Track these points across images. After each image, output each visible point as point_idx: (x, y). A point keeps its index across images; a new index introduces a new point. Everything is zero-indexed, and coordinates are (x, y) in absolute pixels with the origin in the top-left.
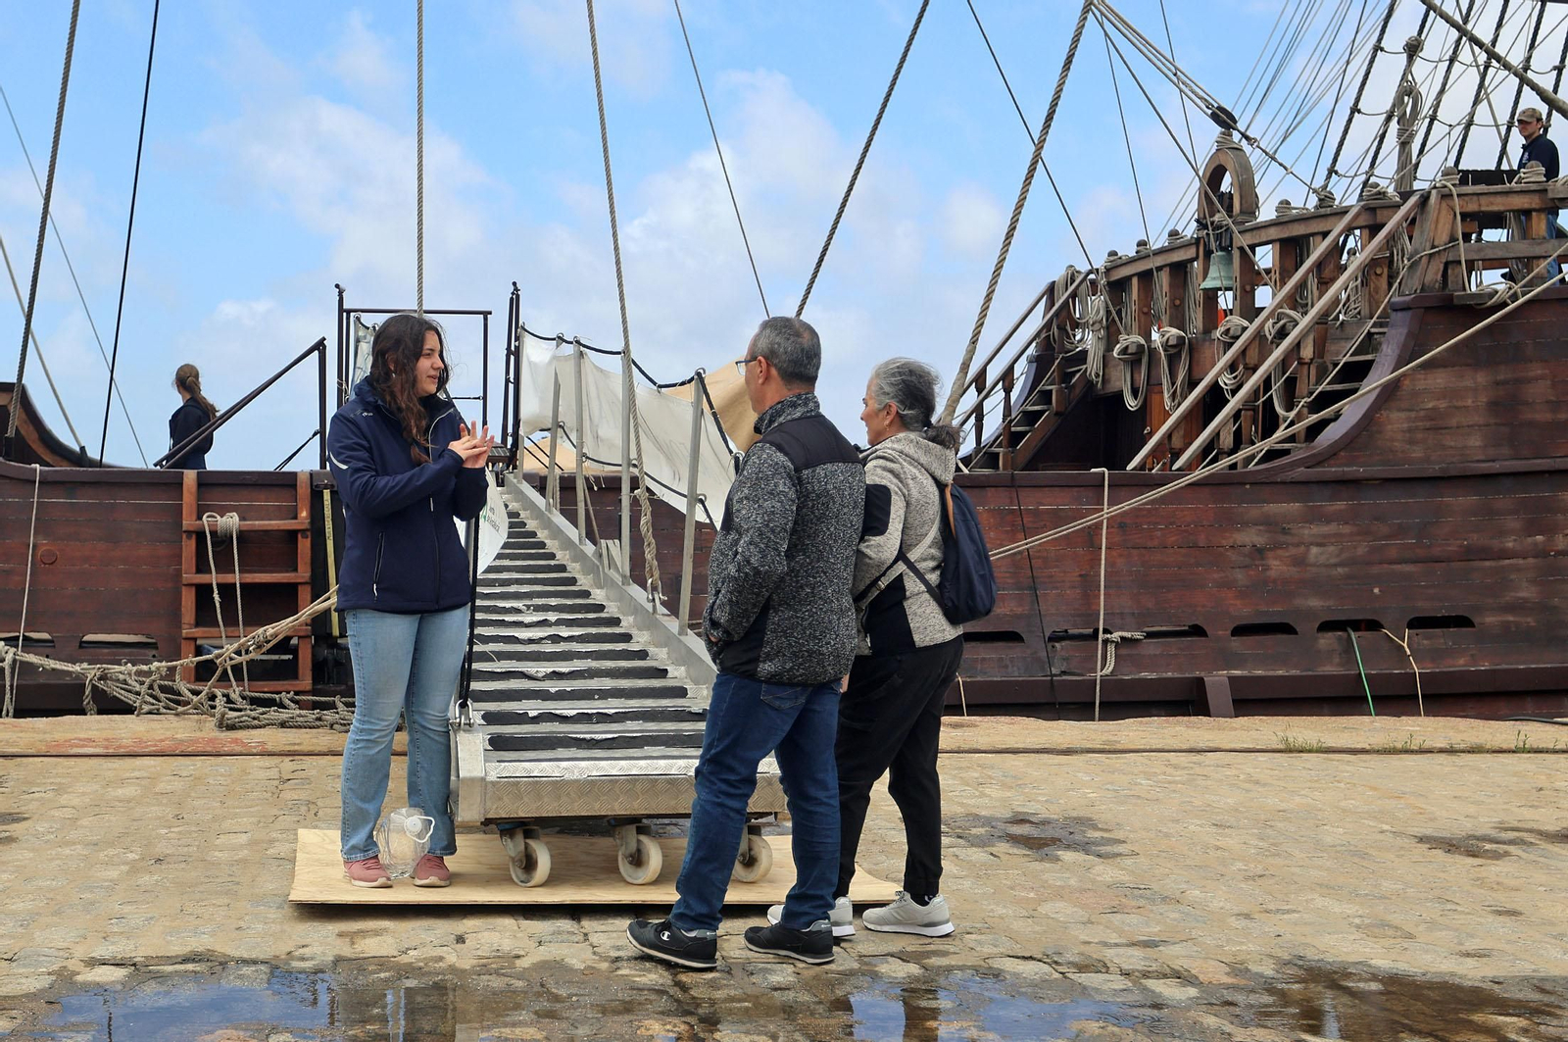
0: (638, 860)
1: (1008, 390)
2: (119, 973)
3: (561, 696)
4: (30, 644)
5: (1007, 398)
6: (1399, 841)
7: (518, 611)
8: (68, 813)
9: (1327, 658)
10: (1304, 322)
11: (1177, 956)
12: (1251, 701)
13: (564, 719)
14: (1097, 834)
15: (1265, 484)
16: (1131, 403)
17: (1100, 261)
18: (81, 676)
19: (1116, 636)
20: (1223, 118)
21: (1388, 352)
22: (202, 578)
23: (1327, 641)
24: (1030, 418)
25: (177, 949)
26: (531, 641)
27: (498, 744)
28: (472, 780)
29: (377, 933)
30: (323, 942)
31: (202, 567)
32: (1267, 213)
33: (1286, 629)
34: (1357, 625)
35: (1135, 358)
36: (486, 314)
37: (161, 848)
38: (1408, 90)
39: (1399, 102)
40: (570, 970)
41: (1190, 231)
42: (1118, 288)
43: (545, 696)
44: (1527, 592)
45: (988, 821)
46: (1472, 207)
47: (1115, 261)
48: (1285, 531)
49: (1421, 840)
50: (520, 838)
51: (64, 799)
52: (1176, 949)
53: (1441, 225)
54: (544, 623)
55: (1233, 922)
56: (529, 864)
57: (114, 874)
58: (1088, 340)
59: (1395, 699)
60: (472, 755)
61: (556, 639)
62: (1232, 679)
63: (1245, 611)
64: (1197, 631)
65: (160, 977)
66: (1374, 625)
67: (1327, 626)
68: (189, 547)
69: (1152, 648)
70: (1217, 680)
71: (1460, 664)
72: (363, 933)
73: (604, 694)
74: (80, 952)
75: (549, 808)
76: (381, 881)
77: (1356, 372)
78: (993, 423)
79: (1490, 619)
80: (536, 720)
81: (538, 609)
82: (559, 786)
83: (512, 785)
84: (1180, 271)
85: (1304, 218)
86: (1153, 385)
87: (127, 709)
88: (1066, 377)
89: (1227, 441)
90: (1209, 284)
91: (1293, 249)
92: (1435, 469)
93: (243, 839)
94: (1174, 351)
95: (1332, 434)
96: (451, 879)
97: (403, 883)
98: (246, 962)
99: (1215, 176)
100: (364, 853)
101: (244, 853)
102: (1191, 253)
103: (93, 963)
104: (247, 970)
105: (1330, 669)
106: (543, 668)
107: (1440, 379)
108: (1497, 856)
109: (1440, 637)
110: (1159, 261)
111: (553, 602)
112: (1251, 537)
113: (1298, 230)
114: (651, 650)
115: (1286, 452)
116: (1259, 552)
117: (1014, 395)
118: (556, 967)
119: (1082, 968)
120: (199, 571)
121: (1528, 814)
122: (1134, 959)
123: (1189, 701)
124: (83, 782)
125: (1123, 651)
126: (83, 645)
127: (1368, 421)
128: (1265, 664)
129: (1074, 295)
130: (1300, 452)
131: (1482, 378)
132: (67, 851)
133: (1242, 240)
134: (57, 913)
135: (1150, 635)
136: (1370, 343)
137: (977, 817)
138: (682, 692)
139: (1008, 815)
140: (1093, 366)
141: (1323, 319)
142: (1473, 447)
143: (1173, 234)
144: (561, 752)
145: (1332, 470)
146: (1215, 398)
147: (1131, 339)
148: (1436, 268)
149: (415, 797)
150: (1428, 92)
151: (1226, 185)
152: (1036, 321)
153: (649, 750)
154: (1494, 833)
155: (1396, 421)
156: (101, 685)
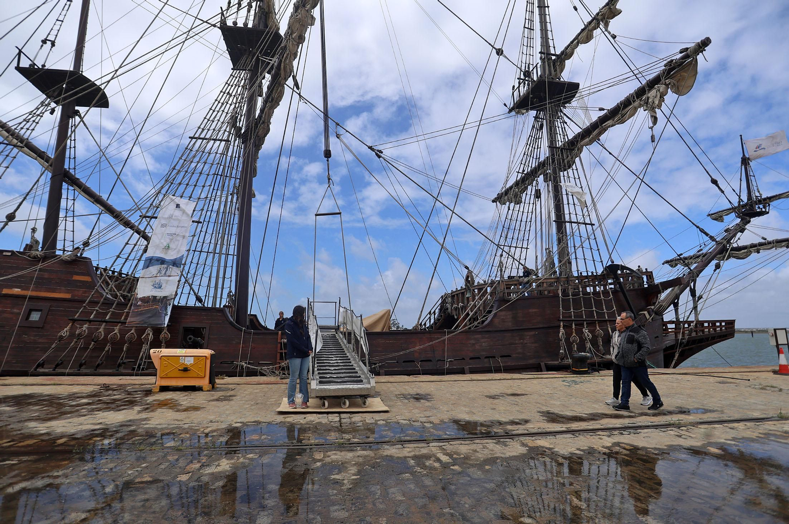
0: (344, 404)
1: (435, 315)
2: (240, 424)
3: (335, 373)
4: (249, 363)
5: (434, 317)
6: (483, 397)
7: (332, 357)
8: (244, 395)
9: (486, 363)
10: (481, 302)
11: (432, 419)
12: (473, 372)
13: (334, 378)
14: (429, 397)
15: (475, 332)
16: (456, 317)
17: (450, 292)
18: (257, 369)
19: (449, 360)
20: (467, 268)
21: (495, 308)
22: (281, 351)
23: (486, 360)
24: (438, 320)
25: (253, 420)
26: (333, 363)
27: (320, 382)
28: (313, 389)
29: (290, 417)
30: (280, 418)
31: (281, 349)
32: (476, 284)
33: (479, 358)
34: (491, 357)
35: (456, 309)
36: (336, 302)
37: (259, 402)
38: (501, 262)
39: (500, 265)
40: (322, 423)
41: (464, 287)
42: (453, 297)
43: (332, 373)
44: (520, 351)
45: (411, 395)
46: (507, 283)
47: (453, 292)
48: (478, 340)
49: (486, 396)
50: (323, 400)
51: (245, 393)
52: (433, 418)
53: (502, 287)
54: (337, 360)
55: (445, 412)
56: (324, 405)
57: (247, 406)
58: (449, 306)
59: (498, 370)
60: (314, 385)
61: (337, 363)
62: (469, 368)
63: (472, 355)
64: (463, 359)
65: (247, 425)
66: (494, 357)
67: (486, 357)
68: (279, 345)
69: (456, 362)
70: (467, 368)
71: (509, 364)
72: (288, 417)
73: (343, 373)
74: (235, 421)
75: (328, 394)
76: (295, 407)
77: (490, 312)
78: (432, 321)
79: (514, 355)
80: (328, 378)
81: (336, 357)
82: (330, 390)
83: (321, 390)
84: (463, 294)
85: (482, 285)
86: (459, 314)
87: (265, 375)
88: (445, 312)
89: (468, 324)
90: (467, 296)
91: (480, 290)
92: (503, 329)
93: (274, 400)
94: (462, 308)
95: (486, 323)
96: (308, 407)
97: (299, 408)
98: (264, 422)
99: (467, 277)
100: (292, 402)
101: (273, 402)
102: (464, 291)
103: (236, 423)
104: (264, 424)
105: (486, 365)
106: (333, 368)
107: (503, 313)
108: (497, 399)
109: (505, 359)
110: (459, 292)
111: (339, 356)
112: (473, 342)
113: (481, 287)
114: (354, 365)
115: (478, 326)
116: (474, 344)
117: (436, 316)
118: (320, 423)
119: (414, 421)
120: (281, 350)
121: (507, 391)
122: (424, 420)
123: (462, 372)
124: (249, 389)
125: (450, 363)
126: (259, 363)
127: (492, 320)
128: (475, 364)
129: (446, 297)
130: (481, 326)
131: (510, 313)
132: (241, 402)
133: (472, 289)
134: (234, 414)
135: (455, 360)
136: (492, 307)
137: (410, 394)
138: (357, 372)
139: (415, 393)
140: (449, 310)
141: (484, 301)
142: (509, 325)
143: (461, 287)
144: (332, 384)
145: (486, 329)
146: (468, 314)
147: (455, 306)
148: (502, 293)
149: (301, 391)
150: (504, 262)
151: (469, 279)
152: (440, 302)
153: (348, 383)
154: (499, 395)
155: (496, 321)
156: (261, 371)
